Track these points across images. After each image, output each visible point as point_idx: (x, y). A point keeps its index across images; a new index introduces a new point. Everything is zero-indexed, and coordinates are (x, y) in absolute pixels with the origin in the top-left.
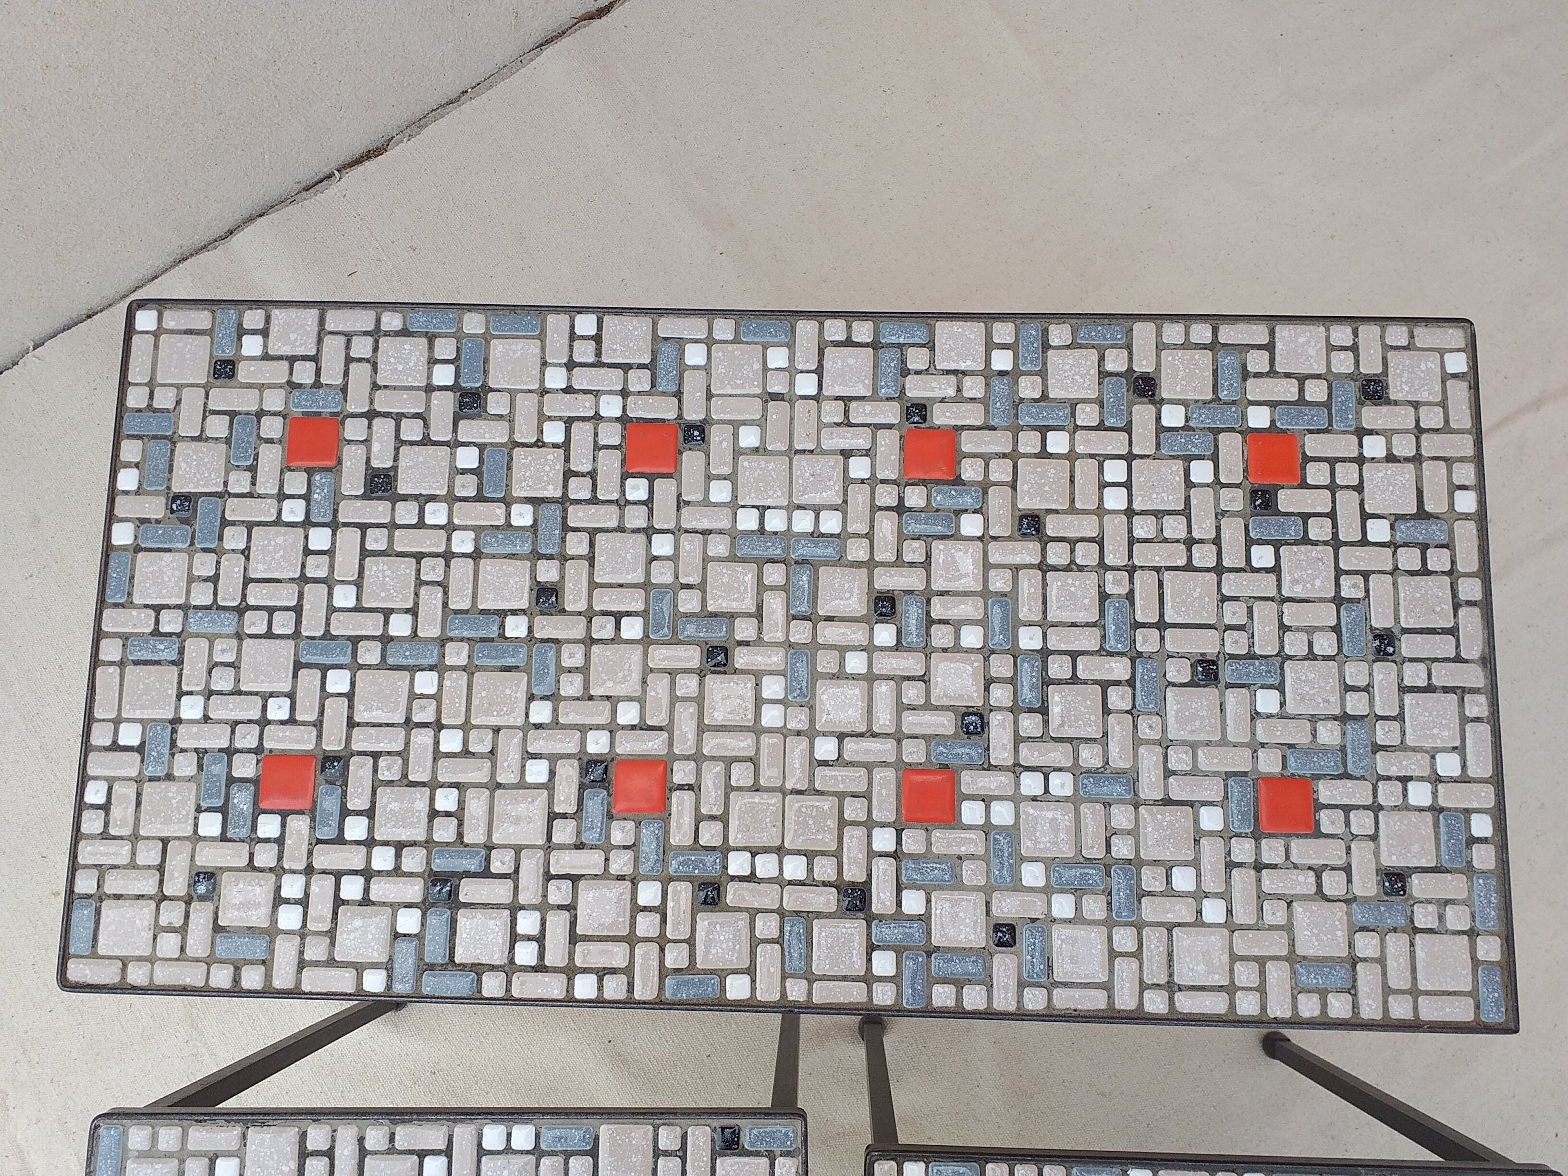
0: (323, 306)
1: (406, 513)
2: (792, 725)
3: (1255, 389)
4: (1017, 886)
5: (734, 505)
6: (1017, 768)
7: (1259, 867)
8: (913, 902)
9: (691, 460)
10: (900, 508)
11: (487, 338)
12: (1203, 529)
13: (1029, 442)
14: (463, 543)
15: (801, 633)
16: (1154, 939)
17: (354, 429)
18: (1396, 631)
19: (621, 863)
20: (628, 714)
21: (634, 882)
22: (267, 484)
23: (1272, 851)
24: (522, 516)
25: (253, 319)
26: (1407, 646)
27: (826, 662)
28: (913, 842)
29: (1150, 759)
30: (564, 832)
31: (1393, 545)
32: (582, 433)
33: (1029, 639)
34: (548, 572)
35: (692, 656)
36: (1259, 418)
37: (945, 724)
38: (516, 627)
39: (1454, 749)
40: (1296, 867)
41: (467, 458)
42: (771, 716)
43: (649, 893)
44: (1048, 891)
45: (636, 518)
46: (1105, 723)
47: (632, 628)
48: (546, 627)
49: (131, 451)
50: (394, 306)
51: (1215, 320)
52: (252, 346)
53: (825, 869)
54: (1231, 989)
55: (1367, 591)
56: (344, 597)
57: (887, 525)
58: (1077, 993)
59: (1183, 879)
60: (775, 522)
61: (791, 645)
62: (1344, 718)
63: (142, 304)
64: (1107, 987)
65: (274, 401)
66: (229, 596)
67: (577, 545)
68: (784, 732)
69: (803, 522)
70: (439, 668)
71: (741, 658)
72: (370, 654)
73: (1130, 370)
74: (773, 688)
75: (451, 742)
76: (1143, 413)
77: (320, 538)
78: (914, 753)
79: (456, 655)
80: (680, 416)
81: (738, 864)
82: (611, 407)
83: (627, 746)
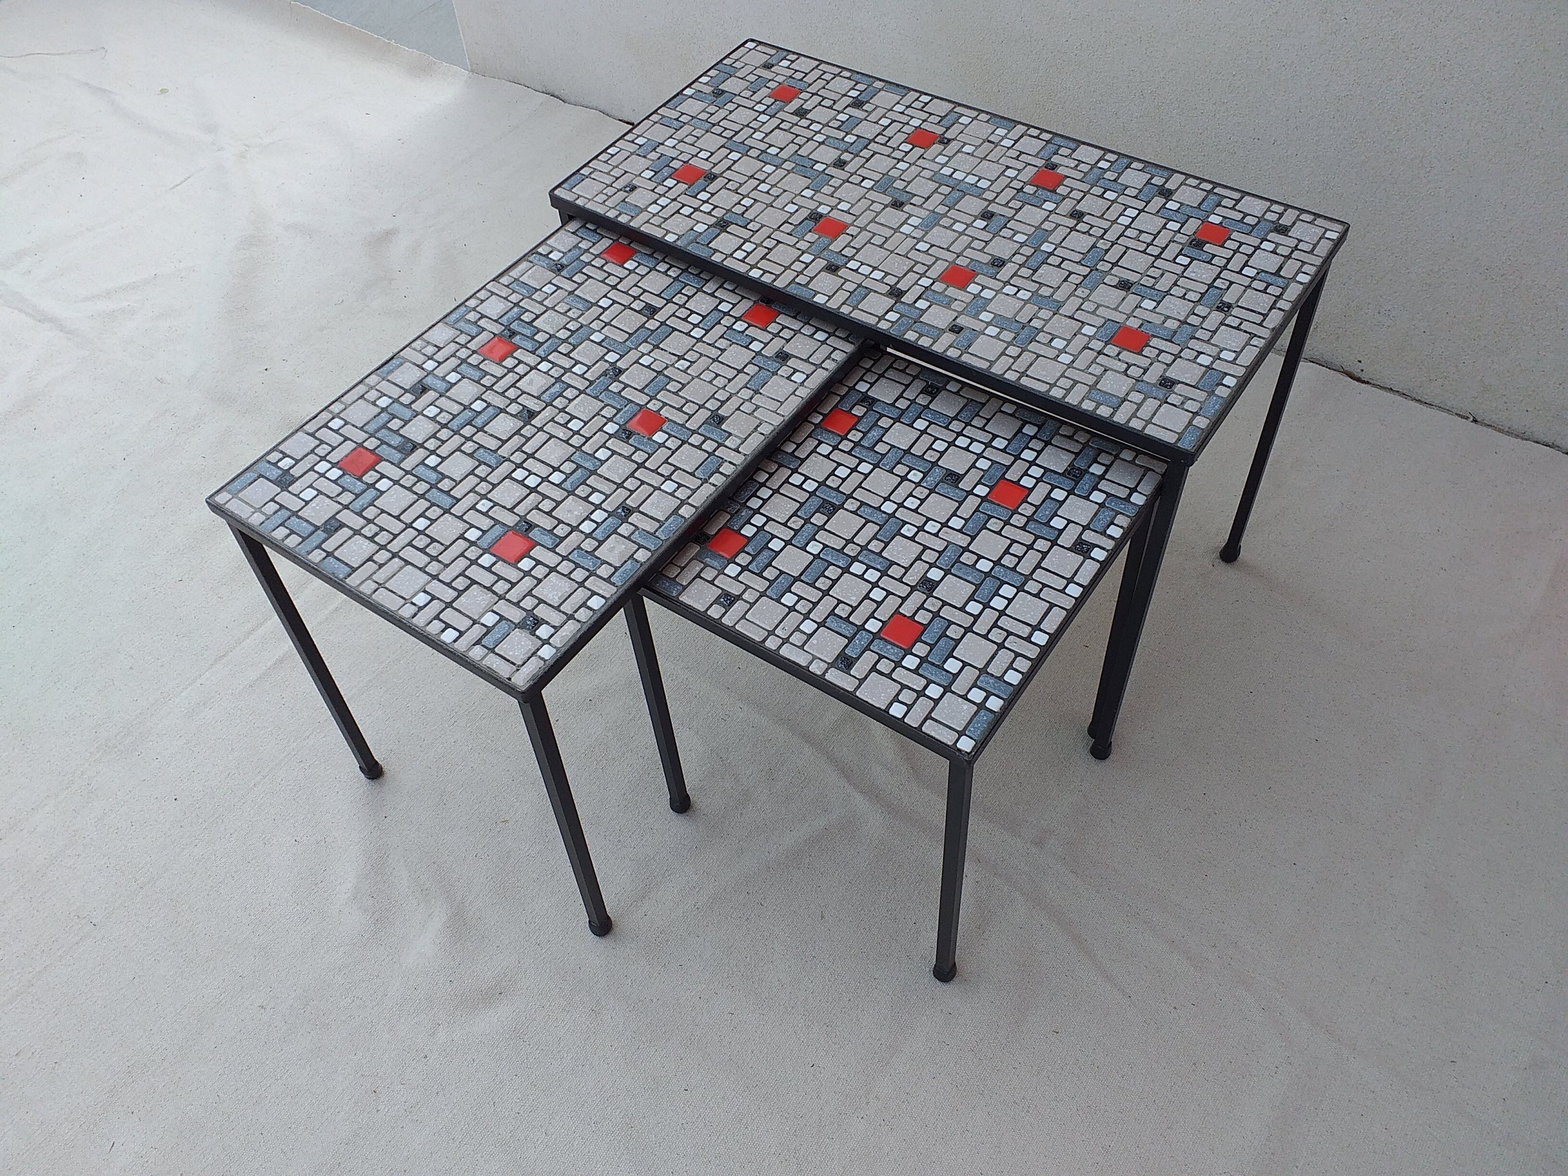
0: (822, 62)
1: (804, 123)
2: (913, 235)
3: (1218, 210)
4: (976, 316)
5: (944, 165)
6: (1007, 283)
7: (1100, 353)
8: (922, 304)
9: (937, 148)
10: (1020, 190)
11: (880, 90)
12: (1161, 241)
13: (1097, 190)
14: (819, 138)
15: (942, 210)
16: (1027, 357)
17: (804, 95)
18: (1234, 306)
19: (803, 245)
20: (844, 206)
21: (803, 253)
22: (757, 97)
23: (1112, 350)
24: (850, 139)
25: (792, 57)
26: (1235, 311)
27: (945, 222)
28: (939, 287)
29: (1074, 302)
30: (787, 228)
31: (1253, 279)
32: (896, 126)
33: (1047, 247)
34: (846, 157)
35: (887, 200)
36: (1214, 219)
37: (986, 259)
38: (819, 167)
39: (1235, 352)
40: (1119, 360)
41: (842, 117)
42: (906, 229)
43: (807, 258)
44: (989, 324)
45: (898, 154)
46: (1061, 284)
47: (867, 184)
48: (831, 171)
49: (712, 73)
50: (850, 70)
51: (1216, 185)
52: (785, 63)
53: (891, 280)
54: (1052, 386)
55: (1228, 288)
56: (758, 135)
57: (1010, 193)
58: (975, 358)
59: (1058, 343)
60: (958, 175)
61: (934, 212)
62: (1184, 322)
63: (753, 41)
64: (992, 363)
65: (780, 79)
66: (713, 120)
67: (866, 153)
68: (908, 236)
69: (971, 179)
70: (777, 167)
71: (907, 208)
72: (754, 153)
73: (1163, 185)
74: (914, 221)
75: (764, 187)
76: (1158, 201)
77: (763, 118)
78: (962, 262)
79: (788, 165)
80: (943, 134)
81: (852, 264)
82: (915, 123)
83: (835, 214)
